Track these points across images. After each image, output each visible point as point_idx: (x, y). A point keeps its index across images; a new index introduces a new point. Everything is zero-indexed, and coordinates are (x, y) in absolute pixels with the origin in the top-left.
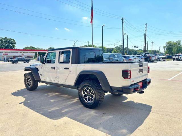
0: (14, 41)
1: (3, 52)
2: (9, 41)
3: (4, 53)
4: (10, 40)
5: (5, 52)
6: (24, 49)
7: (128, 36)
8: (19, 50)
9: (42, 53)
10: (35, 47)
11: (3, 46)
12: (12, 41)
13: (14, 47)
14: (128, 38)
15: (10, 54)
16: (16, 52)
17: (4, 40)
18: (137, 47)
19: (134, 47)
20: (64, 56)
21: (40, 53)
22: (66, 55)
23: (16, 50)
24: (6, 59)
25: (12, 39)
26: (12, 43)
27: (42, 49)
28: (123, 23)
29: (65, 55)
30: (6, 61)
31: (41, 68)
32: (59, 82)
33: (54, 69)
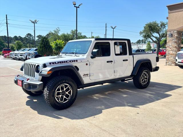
20: (120, 48)
22: (122, 47)
31: (87, 64)
32: (116, 77)
33: (111, 63)
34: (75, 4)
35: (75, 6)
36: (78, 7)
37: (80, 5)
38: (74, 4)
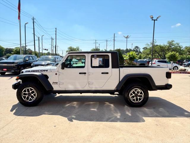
7: (39, 37)
14: (39, 39)
18: (47, 50)
19: (44, 49)
20: (99, 61)
22: (103, 60)
28: (33, 23)
29: (101, 59)
31: (56, 74)
32: (93, 89)
33: (84, 74)
34: (153, 18)
35: (152, 20)
36: (156, 20)
37: (158, 18)
38: (151, 18)
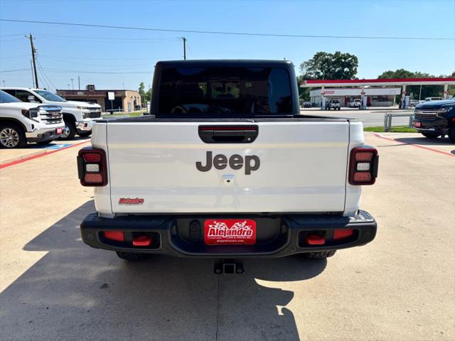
0: (355, 58)
1: (321, 88)
2: (343, 60)
3: (323, 90)
4: (345, 59)
5: (326, 88)
6: (380, 77)
8: (364, 81)
9: (423, 86)
10: (411, 72)
11: (330, 73)
12: (350, 59)
13: (352, 75)
15: (338, 93)
16: (356, 87)
17: (333, 60)
21: (419, 86)
23: (357, 81)
24: (324, 105)
25: (351, 54)
26: (349, 65)
27: (427, 75)
30: (324, 108)
